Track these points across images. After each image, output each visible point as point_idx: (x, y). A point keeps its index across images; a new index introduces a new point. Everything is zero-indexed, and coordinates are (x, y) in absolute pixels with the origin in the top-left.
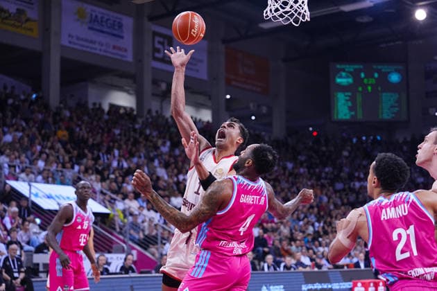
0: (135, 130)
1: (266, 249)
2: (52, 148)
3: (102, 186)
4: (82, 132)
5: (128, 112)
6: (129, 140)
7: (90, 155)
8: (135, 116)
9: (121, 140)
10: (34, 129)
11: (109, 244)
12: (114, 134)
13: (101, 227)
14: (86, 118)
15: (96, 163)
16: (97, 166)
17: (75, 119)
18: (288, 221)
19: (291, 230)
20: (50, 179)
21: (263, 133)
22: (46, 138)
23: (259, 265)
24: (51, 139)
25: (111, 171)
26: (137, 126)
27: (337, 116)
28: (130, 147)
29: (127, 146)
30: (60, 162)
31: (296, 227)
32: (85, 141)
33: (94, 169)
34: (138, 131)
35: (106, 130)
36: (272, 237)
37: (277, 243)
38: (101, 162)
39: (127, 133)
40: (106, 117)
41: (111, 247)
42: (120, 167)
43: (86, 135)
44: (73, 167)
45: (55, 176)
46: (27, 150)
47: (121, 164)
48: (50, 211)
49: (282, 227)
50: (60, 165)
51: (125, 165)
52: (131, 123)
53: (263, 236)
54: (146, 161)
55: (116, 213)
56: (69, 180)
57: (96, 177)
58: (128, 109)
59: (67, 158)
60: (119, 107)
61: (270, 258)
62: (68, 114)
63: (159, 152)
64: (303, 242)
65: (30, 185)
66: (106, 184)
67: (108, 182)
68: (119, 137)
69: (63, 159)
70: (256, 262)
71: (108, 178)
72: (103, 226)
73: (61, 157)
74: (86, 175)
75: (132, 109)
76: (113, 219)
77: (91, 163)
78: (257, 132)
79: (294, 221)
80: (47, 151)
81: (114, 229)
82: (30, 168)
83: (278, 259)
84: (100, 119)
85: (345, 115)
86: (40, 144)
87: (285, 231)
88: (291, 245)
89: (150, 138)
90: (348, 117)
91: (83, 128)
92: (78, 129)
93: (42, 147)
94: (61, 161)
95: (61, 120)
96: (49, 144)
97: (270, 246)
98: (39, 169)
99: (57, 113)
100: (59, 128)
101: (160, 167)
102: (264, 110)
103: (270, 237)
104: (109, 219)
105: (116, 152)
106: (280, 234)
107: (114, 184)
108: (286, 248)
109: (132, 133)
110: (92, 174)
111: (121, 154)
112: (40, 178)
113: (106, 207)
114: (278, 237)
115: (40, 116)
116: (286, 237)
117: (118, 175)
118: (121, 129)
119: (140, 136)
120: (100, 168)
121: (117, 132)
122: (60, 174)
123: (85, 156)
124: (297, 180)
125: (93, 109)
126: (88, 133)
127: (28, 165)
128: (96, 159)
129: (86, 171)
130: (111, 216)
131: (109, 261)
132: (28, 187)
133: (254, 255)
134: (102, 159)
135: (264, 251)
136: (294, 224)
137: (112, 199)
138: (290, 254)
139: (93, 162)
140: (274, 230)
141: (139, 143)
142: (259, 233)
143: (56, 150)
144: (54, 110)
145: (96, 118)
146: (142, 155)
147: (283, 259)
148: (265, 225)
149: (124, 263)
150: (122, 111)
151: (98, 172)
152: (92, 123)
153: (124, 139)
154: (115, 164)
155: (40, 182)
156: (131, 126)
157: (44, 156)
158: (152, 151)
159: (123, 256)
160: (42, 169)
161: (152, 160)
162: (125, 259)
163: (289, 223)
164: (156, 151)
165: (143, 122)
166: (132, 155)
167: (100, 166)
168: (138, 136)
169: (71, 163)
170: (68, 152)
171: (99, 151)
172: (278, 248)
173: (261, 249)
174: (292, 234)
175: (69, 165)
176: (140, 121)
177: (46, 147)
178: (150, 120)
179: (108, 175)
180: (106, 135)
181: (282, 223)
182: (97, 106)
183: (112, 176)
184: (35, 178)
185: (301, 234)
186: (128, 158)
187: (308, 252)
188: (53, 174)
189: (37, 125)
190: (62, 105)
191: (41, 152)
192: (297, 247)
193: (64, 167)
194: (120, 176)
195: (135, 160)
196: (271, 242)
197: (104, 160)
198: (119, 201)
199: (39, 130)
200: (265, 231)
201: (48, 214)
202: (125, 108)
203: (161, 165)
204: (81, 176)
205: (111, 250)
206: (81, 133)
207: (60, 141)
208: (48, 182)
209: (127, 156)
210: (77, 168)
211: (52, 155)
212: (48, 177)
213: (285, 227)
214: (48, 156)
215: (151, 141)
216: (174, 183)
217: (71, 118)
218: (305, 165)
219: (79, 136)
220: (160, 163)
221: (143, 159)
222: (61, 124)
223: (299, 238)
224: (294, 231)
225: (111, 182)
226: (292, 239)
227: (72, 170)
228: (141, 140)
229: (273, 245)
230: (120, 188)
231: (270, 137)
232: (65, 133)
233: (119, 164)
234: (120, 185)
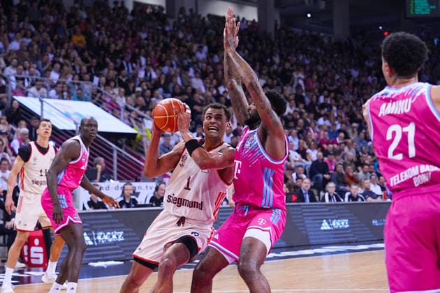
0: (165, 33)
1: (327, 176)
2: (66, 57)
3: (126, 100)
4: (101, 36)
5: (157, 11)
6: (157, 45)
7: (112, 64)
8: (165, 16)
9: (148, 45)
10: (45, 34)
11: (138, 171)
12: (140, 38)
13: (126, 150)
14: (106, 20)
15: (119, 74)
16: (121, 77)
17: (93, 21)
18: (353, 142)
19: (357, 153)
20: (65, 94)
21: (322, 34)
22: (59, 44)
23: (319, 195)
24: (66, 45)
25: (138, 83)
26: (167, 29)
27: (414, 11)
28: (159, 53)
29: (156, 54)
30: (76, 74)
31: (364, 148)
32: (106, 48)
33: (117, 81)
34: (169, 34)
35: (130, 33)
36: (334, 160)
37: (340, 168)
38: (125, 72)
39: (156, 37)
40: (130, 18)
41: (139, 175)
42: (148, 78)
43: (106, 41)
44: (92, 80)
45: (72, 91)
46: (37, 60)
47: (149, 75)
48: (64, 131)
49: (346, 149)
50: (77, 77)
51: (154, 76)
52: (160, 25)
53: (323, 160)
54: (178, 70)
55: (145, 134)
56: (88, 94)
57: (120, 91)
58: (156, 8)
59: (84, 68)
60: (145, 6)
61: (331, 186)
62: (84, 15)
63: (195, 60)
64: (372, 167)
65: (41, 101)
66: (131, 99)
67: (134, 96)
68: (146, 42)
69: (80, 69)
70: (315, 192)
71: (134, 91)
72: (129, 148)
73: (77, 68)
74: (108, 88)
75: (160, 7)
76: (140, 141)
77: (113, 73)
78: (315, 33)
79: (361, 141)
80: (61, 60)
81: (143, 153)
82: (41, 81)
83: (342, 187)
84: (123, 20)
85: (424, 10)
86: (52, 52)
87: (351, 154)
88: (358, 171)
89: (184, 42)
90: (427, 12)
91: (103, 32)
92: (97, 34)
93: (55, 56)
94: (78, 72)
95: (77, 23)
96: (63, 52)
97: (330, 172)
98: (52, 81)
99: (72, 15)
100: (75, 33)
101: (196, 77)
102: (322, 5)
103: (331, 161)
104: (137, 141)
105: (143, 60)
106: (343, 158)
107: (141, 99)
108: (351, 174)
109: (162, 37)
110: (115, 86)
111: (149, 63)
112: (53, 92)
113: (132, 127)
114: (341, 161)
115: (52, 19)
116: (352, 161)
117: (145, 87)
118: (148, 33)
119: (171, 41)
120: (124, 80)
121: (144, 36)
122: (77, 87)
123: (106, 65)
124: (364, 91)
125: (114, 9)
126: (109, 37)
127: (39, 77)
128: (119, 69)
129: (107, 83)
130: (138, 136)
131: (137, 191)
132: (40, 103)
133: (312, 184)
134: (126, 69)
135: (324, 178)
136: (361, 145)
137: (139, 116)
138: (357, 182)
139: (116, 73)
140: (337, 153)
141: (170, 49)
142: (317, 156)
143: (72, 59)
144: (68, 11)
145: (118, 19)
146: (174, 63)
147: (348, 188)
148: (325, 146)
149: (154, 193)
150: (149, 11)
151: (121, 84)
152: (113, 26)
153: (152, 44)
154: (142, 74)
155: (54, 98)
156: (160, 28)
157: (58, 66)
158: (186, 59)
159: (154, 185)
160: (55, 82)
161: (186, 69)
162: (157, 189)
163: (355, 144)
164: (190, 58)
165: (175, 23)
166: (162, 64)
167: (124, 77)
168: (168, 41)
169: (90, 74)
170: (85, 61)
171: (122, 59)
172: (342, 174)
173: (320, 175)
174: (358, 157)
175: (87, 76)
176: (171, 21)
177: (60, 56)
178: (183, 21)
179: (134, 88)
180: (130, 39)
181: (346, 143)
182: (120, 5)
183: (138, 89)
184: (48, 93)
185: (369, 157)
186: (158, 67)
187: (379, 179)
188: (69, 88)
189: (48, 30)
190: (77, 5)
191: (54, 62)
192: (365, 173)
193: (81, 78)
194: (148, 89)
195: (166, 69)
196: (333, 167)
197: (128, 70)
198: (148, 119)
199: (51, 35)
200: (326, 153)
201: (63, 135)
202: (152, 6)
203: (198, 75)
204: (102, 89)
205: (139, 178)
206: (101, 39)
207: (76, 48)
208: (62, 98)
209: (157, 65)
210: (96, 79)
211: (67, 65)
212: (62, 92)
213: (350, 148)
214: (62, 65)
215: (185, 46)
216: (213, 96)
217: (88, 20)
218: (374, 72)
219: (98, 42)
220: (196, 72)
221: (175, 68)
222: (76, 27)
223: (367, 162)
224: (361, 153)
225: (137, 97)
226: (358, 163)
227: (90, 82)
228: (172, 45)
229: (335, 170)
230: (148, 103)
231: (330, 39)
232: (82, 38)
233: (146, 75)
234: (148, 99)
